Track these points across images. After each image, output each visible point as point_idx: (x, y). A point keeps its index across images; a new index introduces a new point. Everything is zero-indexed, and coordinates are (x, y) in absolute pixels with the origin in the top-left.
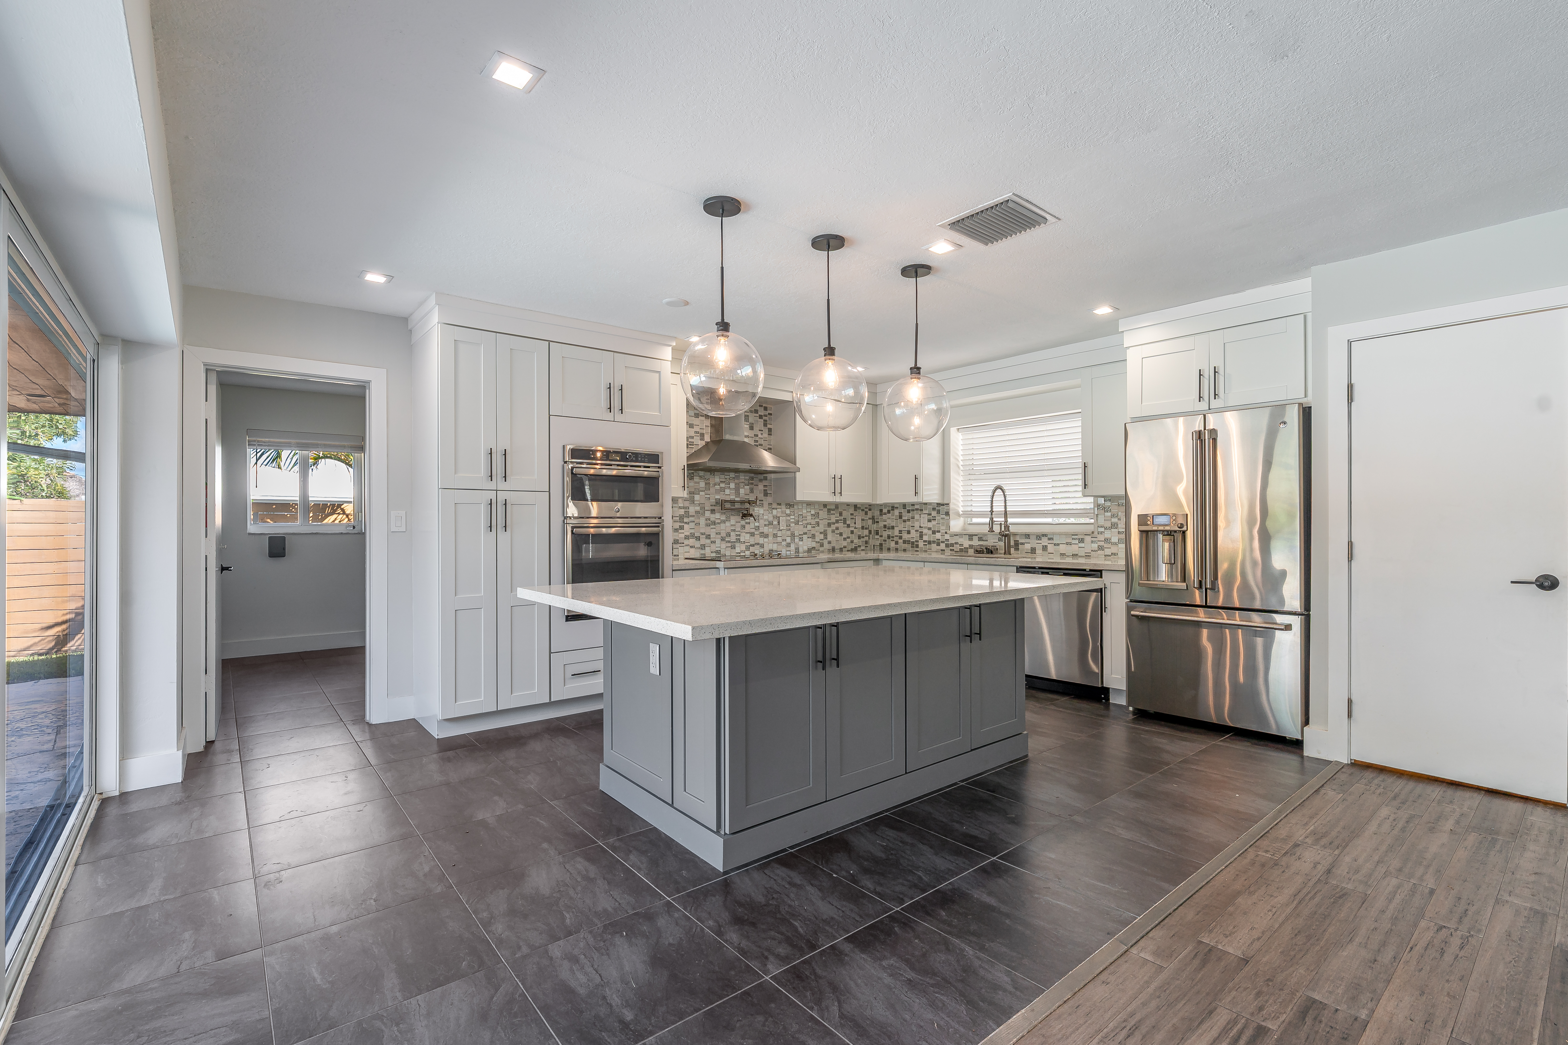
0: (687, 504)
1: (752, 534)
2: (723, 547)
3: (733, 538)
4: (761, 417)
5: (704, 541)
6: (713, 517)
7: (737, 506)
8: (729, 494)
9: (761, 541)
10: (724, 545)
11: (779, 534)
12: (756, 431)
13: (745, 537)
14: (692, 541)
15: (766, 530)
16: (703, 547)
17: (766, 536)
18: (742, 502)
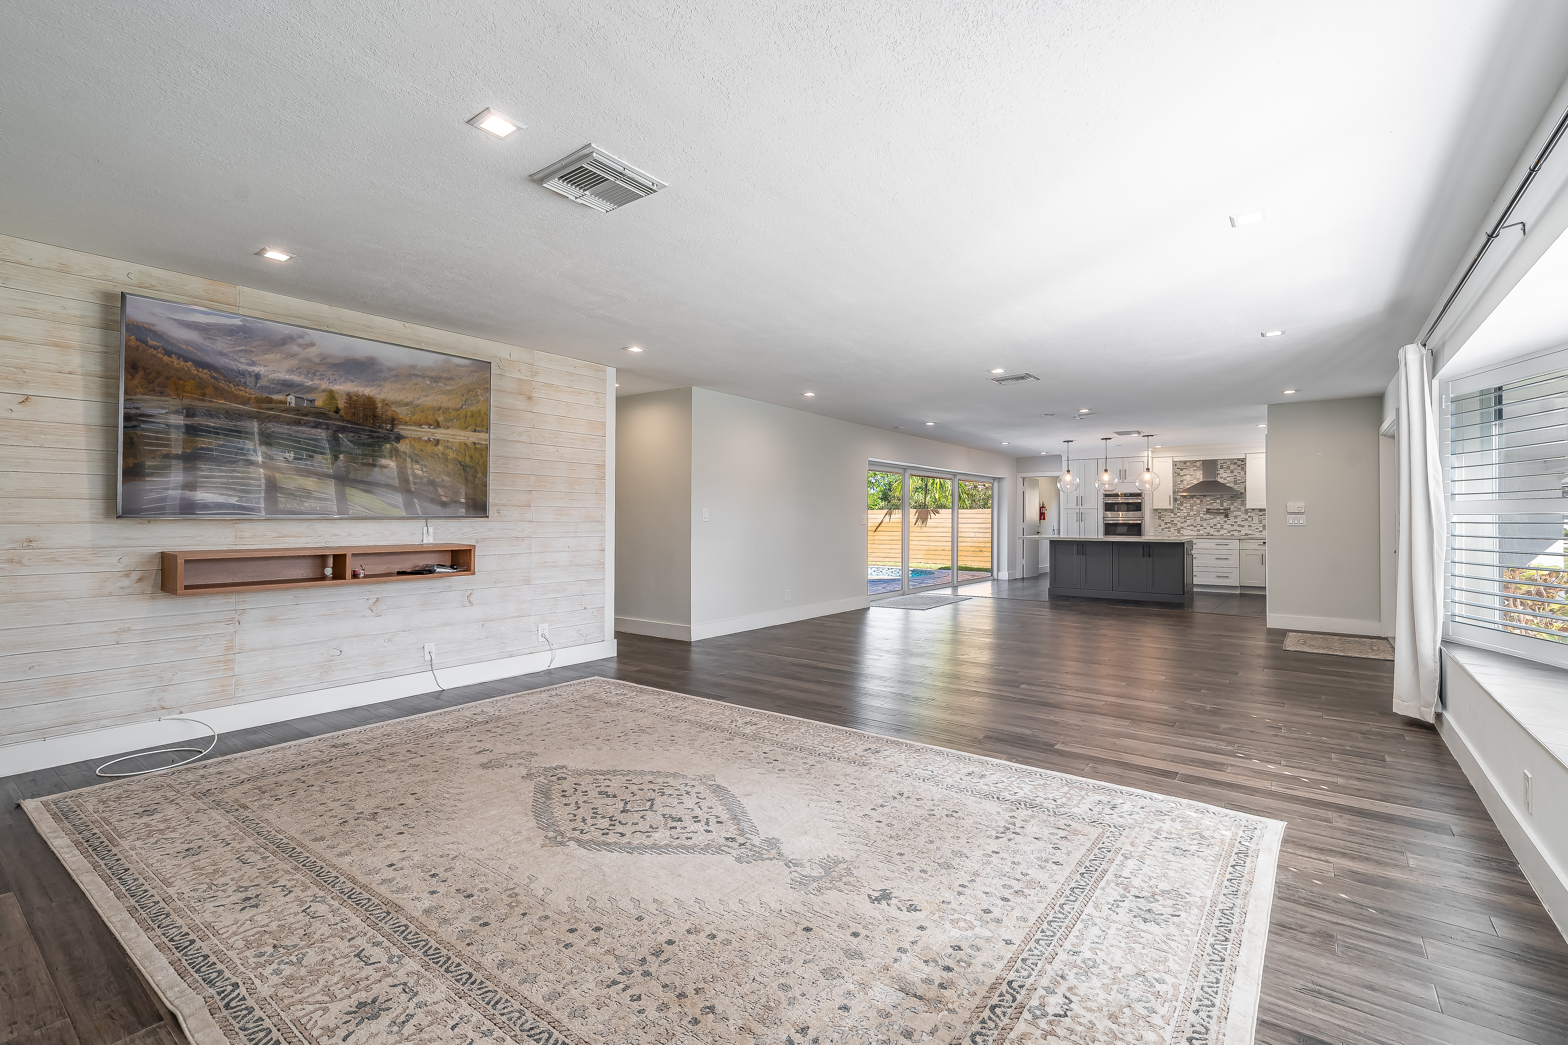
0: (1189, 511)
1: (1232, 525)
2: (1212, 531)
3: (1219, 526)
4: (1239, 466)
5: (1199, 527)
6: (1205, 517)
7: (1221, 511)
8: (1216, 505)
9: (1239, 529)
10: (1212, 530)
11: (1252, 525)
12: (1235, 474)
13: (1225, 526)
14: (1191, 528)
15: (1242, 523)
16: (1199, 531)
17: (1243, 526)
18: (1224, 509)
